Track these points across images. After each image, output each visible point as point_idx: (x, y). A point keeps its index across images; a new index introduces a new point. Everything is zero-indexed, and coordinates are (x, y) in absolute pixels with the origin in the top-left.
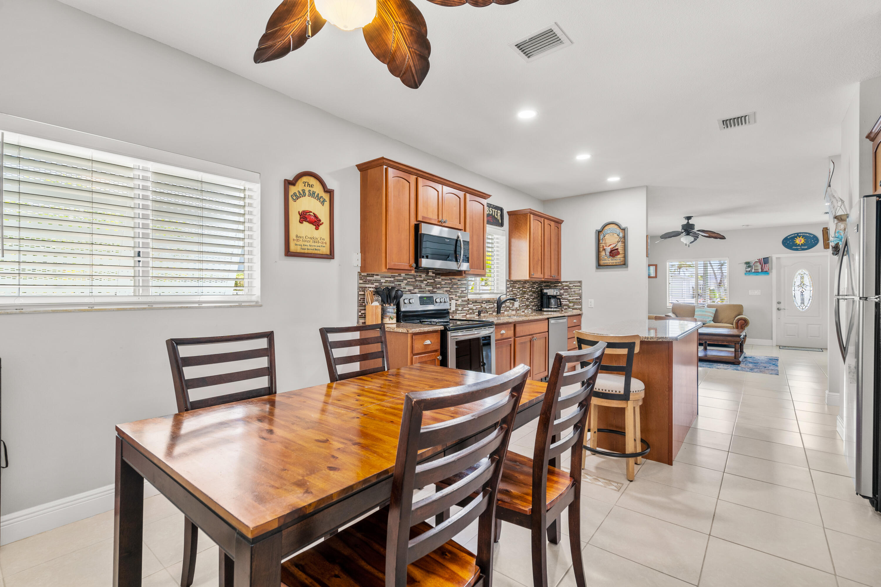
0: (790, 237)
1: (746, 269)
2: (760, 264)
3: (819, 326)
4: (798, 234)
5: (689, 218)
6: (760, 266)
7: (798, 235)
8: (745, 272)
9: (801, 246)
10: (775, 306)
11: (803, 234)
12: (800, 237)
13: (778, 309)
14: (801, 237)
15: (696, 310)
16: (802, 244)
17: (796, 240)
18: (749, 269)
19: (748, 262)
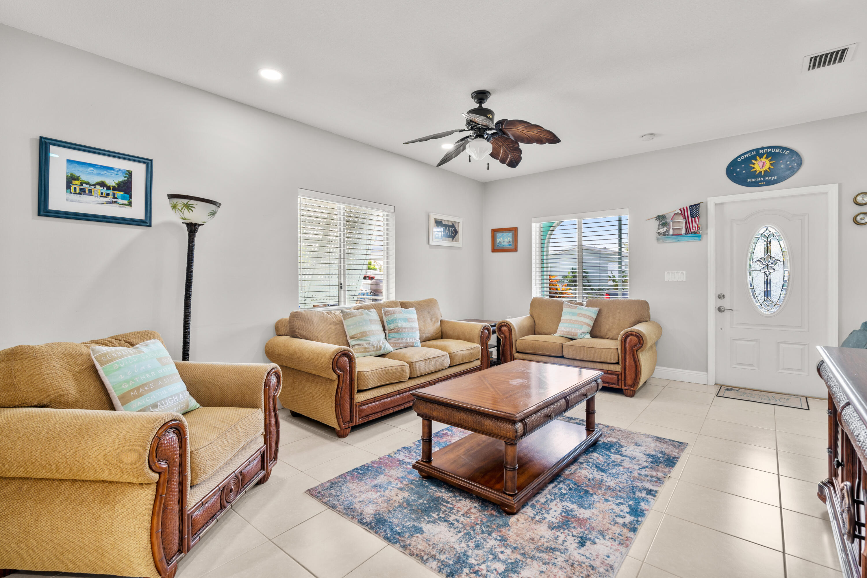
0: (743, 158)
1: (659, 229)
2: (685, 218)
3: (801, 347)
4: (757, 150)
5: (481, 96)
6: (684, 222)
7: (757, 153)
8: (657, 235)
9: (764, 177)
10: (712, 303)
11: (769, 150)
12: (761, 156)
13: (720, 310)
14: (765, 156)
15: (565, 310)
16: (766, 171)
17: (754, 164)
18: (665, 229)
19: (662, 216)
